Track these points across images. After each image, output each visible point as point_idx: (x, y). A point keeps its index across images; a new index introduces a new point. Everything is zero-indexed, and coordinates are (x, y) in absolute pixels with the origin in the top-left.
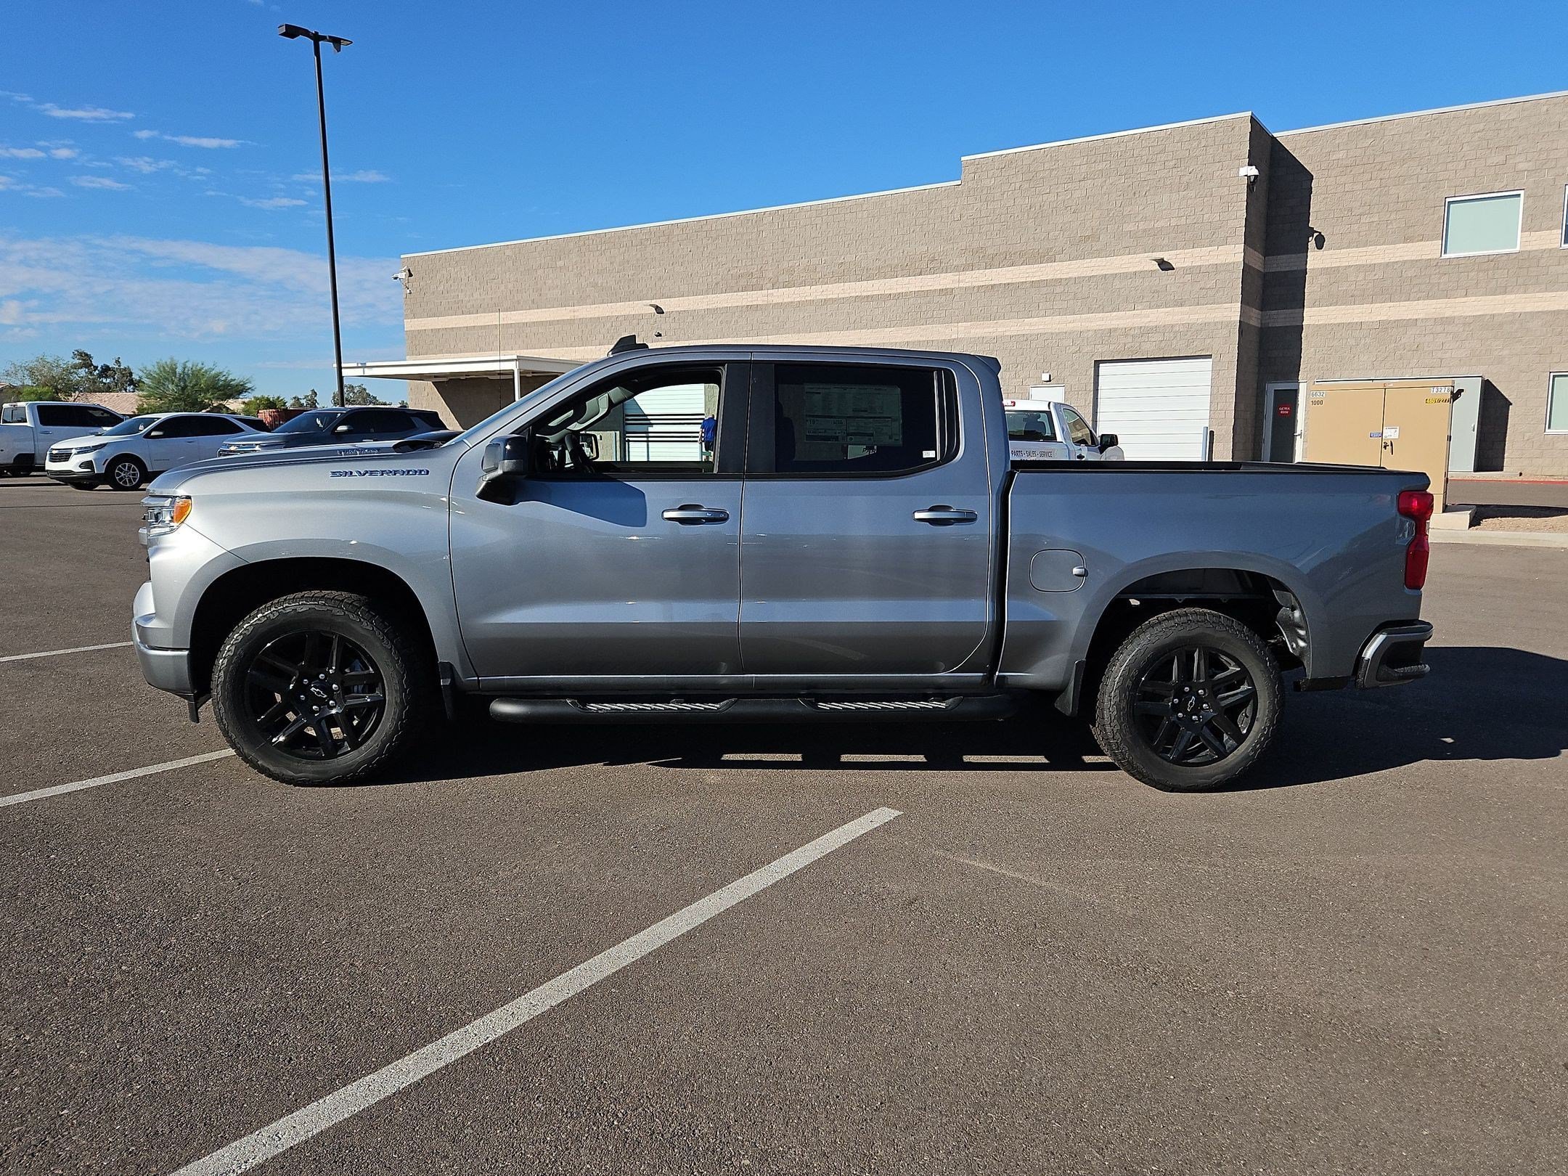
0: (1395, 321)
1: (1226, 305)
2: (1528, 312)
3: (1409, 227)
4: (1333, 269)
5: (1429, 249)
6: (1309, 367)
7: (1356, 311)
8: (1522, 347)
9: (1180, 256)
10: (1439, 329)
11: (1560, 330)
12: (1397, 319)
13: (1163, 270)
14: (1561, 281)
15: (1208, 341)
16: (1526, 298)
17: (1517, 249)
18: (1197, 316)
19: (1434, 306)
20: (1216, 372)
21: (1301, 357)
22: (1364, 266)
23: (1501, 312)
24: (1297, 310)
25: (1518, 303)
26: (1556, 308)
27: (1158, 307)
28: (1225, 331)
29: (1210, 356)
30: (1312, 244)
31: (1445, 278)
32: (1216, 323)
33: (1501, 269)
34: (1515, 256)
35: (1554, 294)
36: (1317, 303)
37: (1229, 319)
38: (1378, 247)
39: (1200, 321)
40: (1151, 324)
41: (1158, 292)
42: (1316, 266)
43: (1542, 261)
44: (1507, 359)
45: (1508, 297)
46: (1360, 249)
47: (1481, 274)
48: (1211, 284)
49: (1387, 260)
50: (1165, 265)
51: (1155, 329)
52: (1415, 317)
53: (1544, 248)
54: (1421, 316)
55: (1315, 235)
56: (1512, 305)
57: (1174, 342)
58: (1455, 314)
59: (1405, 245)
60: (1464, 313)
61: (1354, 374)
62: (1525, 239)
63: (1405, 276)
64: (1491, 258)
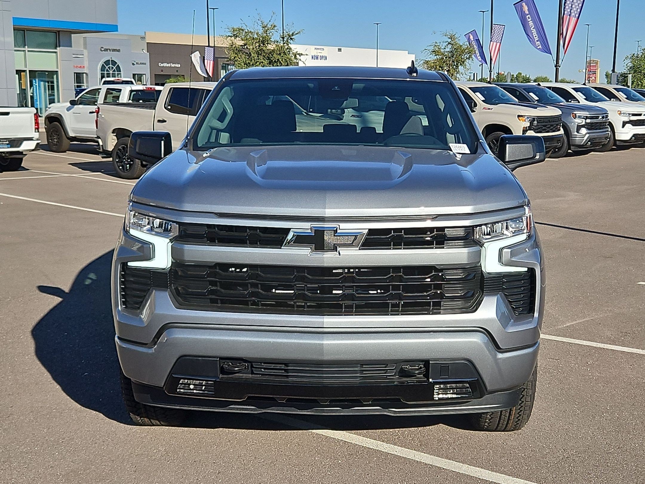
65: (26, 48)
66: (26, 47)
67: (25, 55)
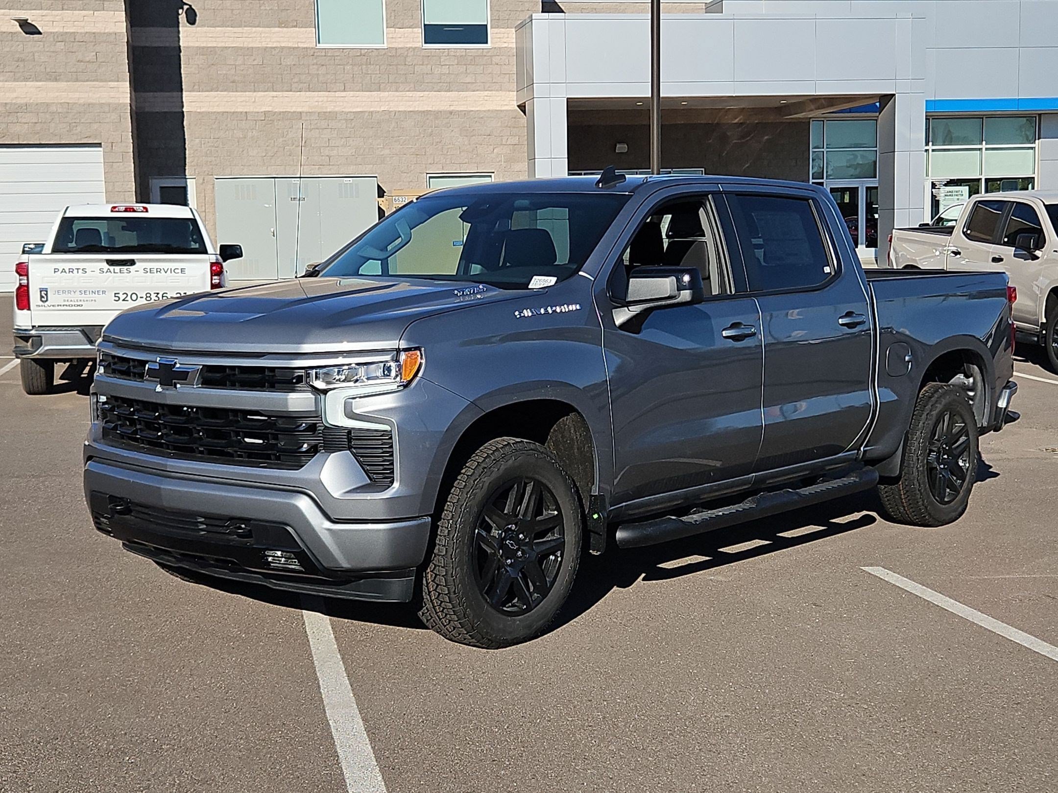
0: (280, 113)
1: (112, 84)
2: (401, 111)
3: (282, 10)
4: (209, 50)
5: (303, 37)
6: (196, 161)
7: (239, 99)
8: (399, 146)
9: (47, 18)
10: (324, 124)
11: (430, 130)
12: (282, 110)
13: (26, 33)
14: (427, 81)
15: (95, 126)
16: (397, 96)
17: (385, 46)
18: (77, 95)
19: (316, 99)
20: (108, 164)
21: (185, 149)
22: (241, 48)
23: (378, 109)
24: (175, 94)
25: (392, 101)
26: (426, 108)
27: (26, 79)
28: (114, 116)
29: (99, 145)
30: (182, 18)
31: (322, 70)
32: (102, 105)
33: (373, 65)
34: (384, 52)
35: (422, 94)
36: (196, 87)
37: (117, 101)
38: (254, 29)
39: (82, 101)
40: (19, 101)
41: (23, 60)
42: (191, 44)
43: (408, 59)
44: (388, 159)
45: (382, 94)
46: (236, 29)
47: (356, 68)
48: (91, 56)
49: (264, 45)
50: (28, 28)
51: (25, 108)
52: (299, 110)
53: (408, 46)
54: (305, 109)
55: (186, 7)
56: (387, 103)
57: (53, 125)
58: (336, 109)
59: (280, 29)
60: (345, 108)
61: (245, 170)
62: (391, 36)
63: (284, 63)
64: (363, 52)
65: (984, 146)
66: (984, 143)
67: (981, 155)
